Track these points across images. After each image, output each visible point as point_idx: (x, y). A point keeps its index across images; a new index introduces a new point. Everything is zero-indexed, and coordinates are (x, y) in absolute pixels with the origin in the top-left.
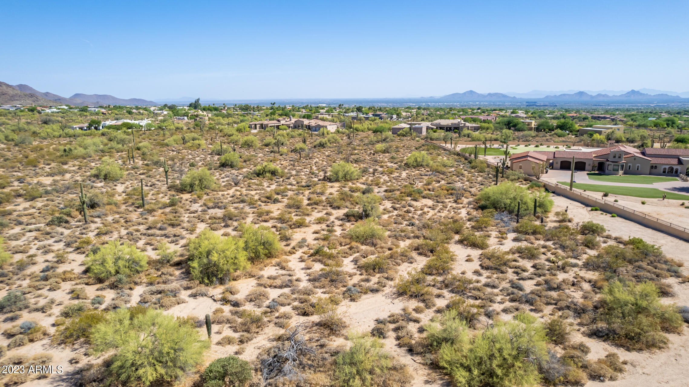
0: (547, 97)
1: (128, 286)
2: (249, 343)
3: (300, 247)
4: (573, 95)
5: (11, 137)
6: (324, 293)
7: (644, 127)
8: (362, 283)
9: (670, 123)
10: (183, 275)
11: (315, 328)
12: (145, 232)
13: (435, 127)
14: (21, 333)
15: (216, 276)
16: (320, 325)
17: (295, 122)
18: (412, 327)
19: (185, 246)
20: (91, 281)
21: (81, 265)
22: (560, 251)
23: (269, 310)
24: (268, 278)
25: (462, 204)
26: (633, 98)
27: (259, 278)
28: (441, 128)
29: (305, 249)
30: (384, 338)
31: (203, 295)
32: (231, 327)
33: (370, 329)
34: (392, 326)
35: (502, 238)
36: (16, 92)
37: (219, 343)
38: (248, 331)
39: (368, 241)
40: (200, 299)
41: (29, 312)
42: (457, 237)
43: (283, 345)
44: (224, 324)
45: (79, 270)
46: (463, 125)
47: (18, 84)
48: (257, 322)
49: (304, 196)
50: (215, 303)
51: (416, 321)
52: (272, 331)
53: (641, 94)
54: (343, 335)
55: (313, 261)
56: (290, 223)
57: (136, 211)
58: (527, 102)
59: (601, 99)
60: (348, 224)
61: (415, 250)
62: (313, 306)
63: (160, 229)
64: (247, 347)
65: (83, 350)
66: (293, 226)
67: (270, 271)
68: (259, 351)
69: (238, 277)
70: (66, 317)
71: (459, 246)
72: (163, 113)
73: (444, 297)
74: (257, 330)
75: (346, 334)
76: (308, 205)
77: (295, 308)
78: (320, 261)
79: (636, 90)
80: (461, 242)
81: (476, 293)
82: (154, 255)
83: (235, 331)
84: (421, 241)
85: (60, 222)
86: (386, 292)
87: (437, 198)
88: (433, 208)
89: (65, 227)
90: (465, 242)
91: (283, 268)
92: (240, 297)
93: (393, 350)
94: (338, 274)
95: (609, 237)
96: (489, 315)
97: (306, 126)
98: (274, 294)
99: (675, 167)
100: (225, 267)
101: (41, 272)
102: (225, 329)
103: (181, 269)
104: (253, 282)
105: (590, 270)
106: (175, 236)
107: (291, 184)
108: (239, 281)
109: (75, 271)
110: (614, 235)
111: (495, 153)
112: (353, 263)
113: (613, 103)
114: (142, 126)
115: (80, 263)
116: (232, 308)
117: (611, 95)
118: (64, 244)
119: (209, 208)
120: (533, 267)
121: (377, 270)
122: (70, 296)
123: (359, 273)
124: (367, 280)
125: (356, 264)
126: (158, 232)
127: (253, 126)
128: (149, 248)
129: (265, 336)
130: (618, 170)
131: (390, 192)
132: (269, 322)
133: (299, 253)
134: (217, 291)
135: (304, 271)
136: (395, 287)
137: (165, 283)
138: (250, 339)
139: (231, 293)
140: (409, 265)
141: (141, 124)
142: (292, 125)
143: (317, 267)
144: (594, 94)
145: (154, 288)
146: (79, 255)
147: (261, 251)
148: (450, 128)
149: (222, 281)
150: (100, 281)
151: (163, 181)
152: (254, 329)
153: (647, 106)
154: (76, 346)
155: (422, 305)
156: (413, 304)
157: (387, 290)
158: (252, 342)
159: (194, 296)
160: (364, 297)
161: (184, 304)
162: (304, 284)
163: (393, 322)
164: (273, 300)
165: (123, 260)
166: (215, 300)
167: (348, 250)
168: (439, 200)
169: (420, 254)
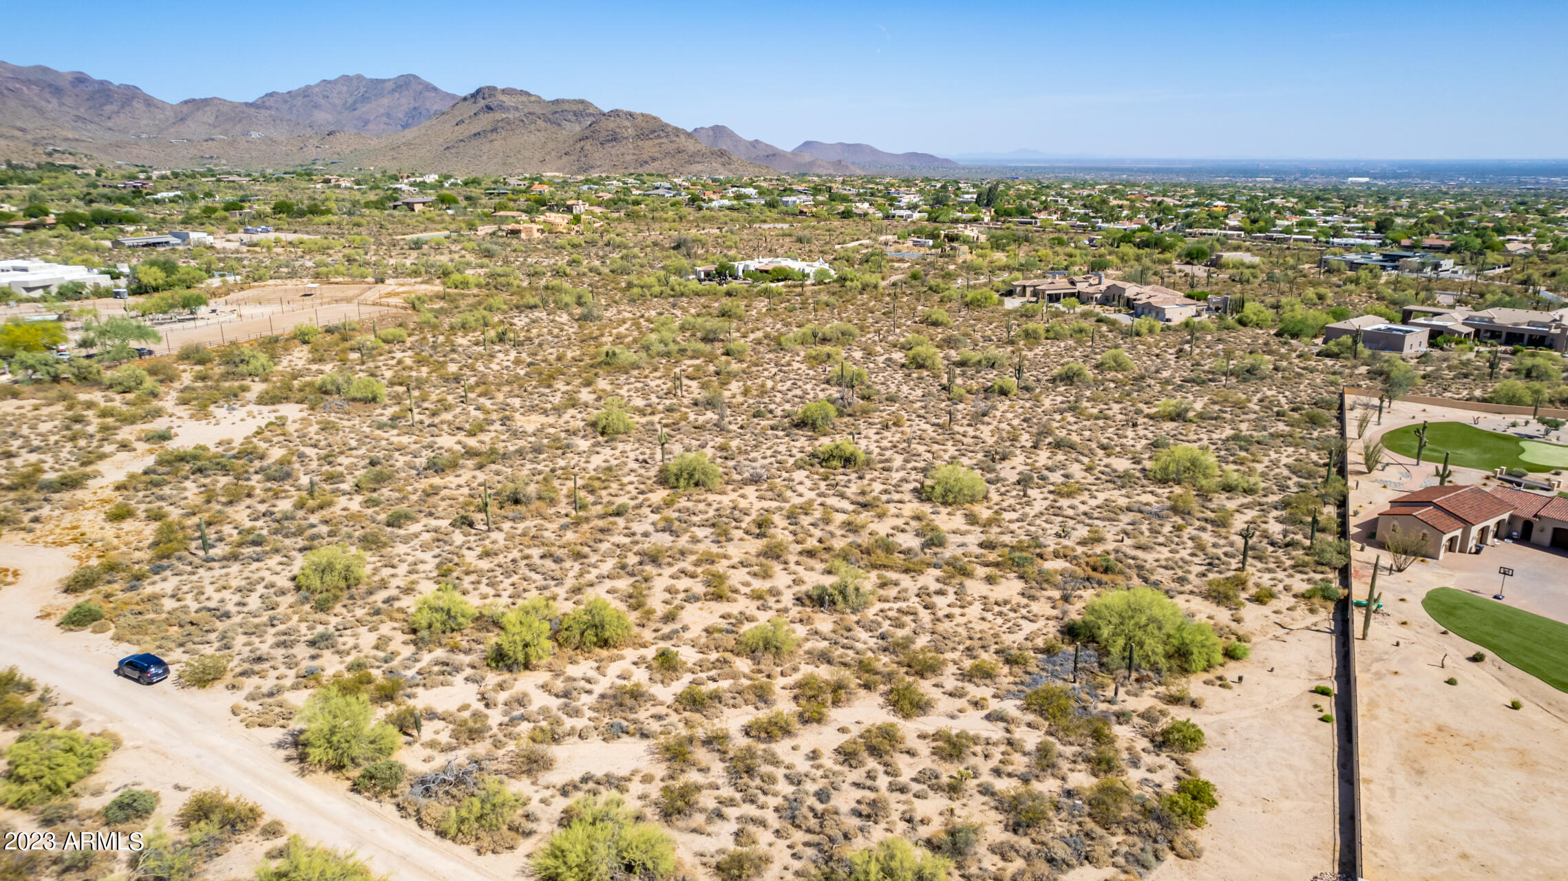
1: (429, 646)
13: (1472, 330)
15: (503, 661)
17: (1108, 288)
23: (506, 722)
28: (1494, 333)
31: (475, 681)
32: (453, 730)
35: (976, 704)
37: (423, 744)
44: (450, 724)
46: (1558, 330)
48: (473, 732)
49: (822, 529)
51: (622, 791)
55: (647, 667)
56: (715, 590)
57: (567, 515)
63: (555, 560)
66: (711, 597)
70: (347, 669)
72: (910, 216)
76: (802, 552)
77: (534, 728)
80: (893, 693)
83: (451, 736)
85: (466, 523)
87: (1036, 585)
88: (990, 606)
89: (463, 532)
92: (503, 696)
94: (643, 697)
96: (710, 815)
97: (1128, 300)
101: (384, 602)
107: (844, 495)
114: (807, 275)
116: (481, 707)
119: (657, 530)
120: (919, 772)
122: (375, 643)
123: (671, 703)
127: (1018, 289)
131: (987, 547)
135: (615, 680)
141: (808, 270)
143: (638, 679)
152: (464, 740)
155: (662, 773)
159: (467, 679)
160: (624, 739)
161: (448, 688)
162: (586, 700)
167: (708, 663)
168: (1035, 591)
169: (795, 697)
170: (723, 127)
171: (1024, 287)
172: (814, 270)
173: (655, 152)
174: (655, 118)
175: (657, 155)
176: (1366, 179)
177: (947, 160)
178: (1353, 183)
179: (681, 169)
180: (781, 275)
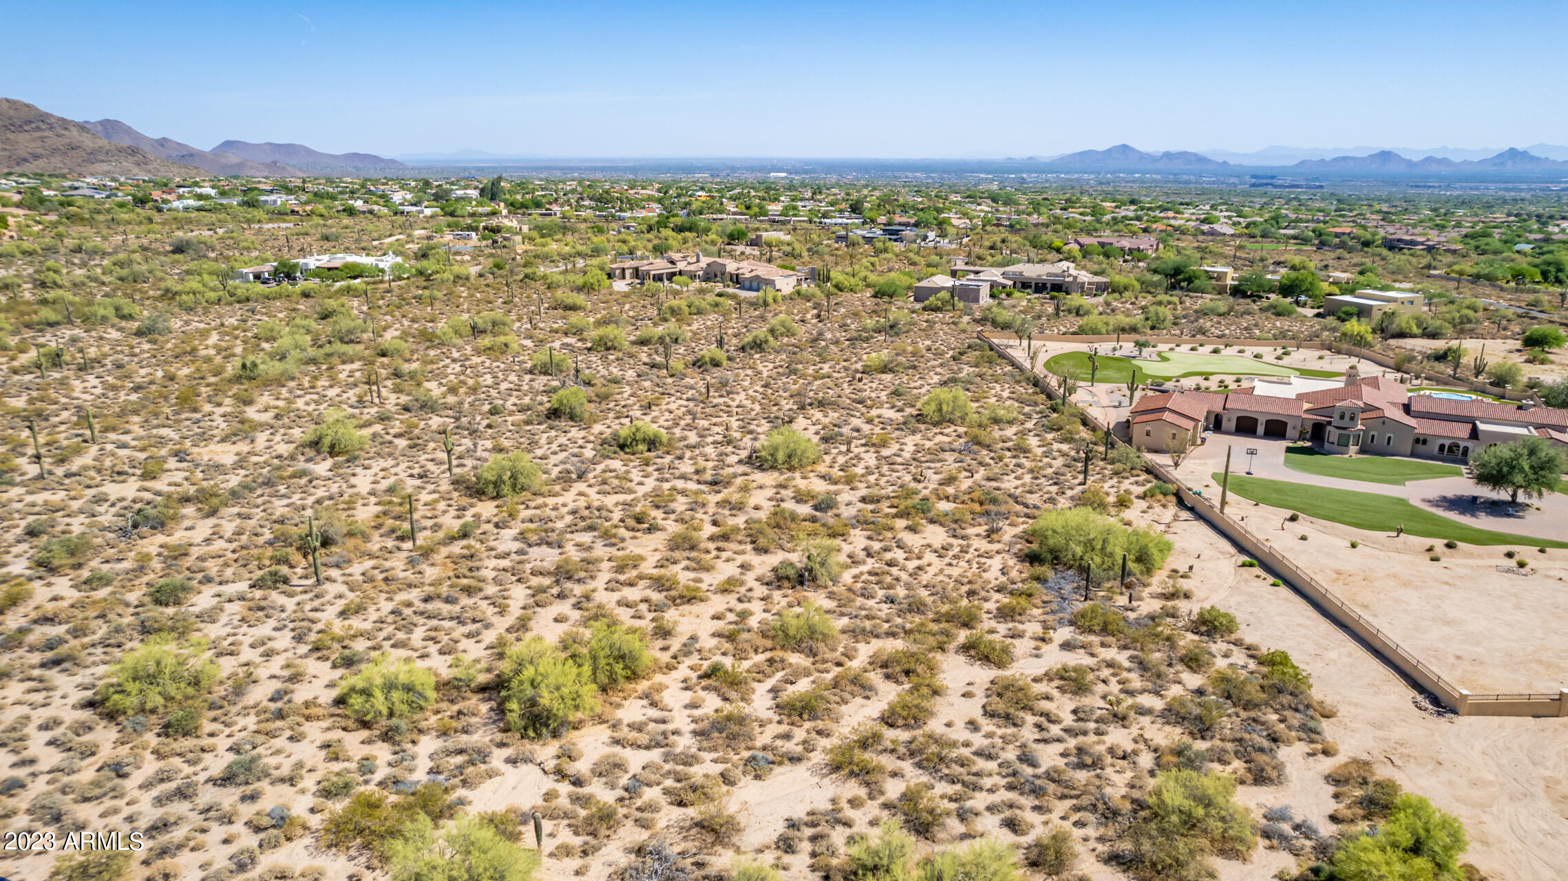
0: (1303, 163)
1: (410, 737)
2: (596, 854)
3: (687, 654)
5: (126, 311)
6: (715, 761)
7: (1489, 280)
8: (779, 743)
9: (1552, 269)
10: (492, 714)
11: (693, 831)
12: (422, 606)
13: (1010, 283)
14: (273, 826)
15: (547, 726)
16: (700, 825)
18: (838, 836)
19: (492, 648)
20: (350, 724)
21: (327, 686)
22: (1134, 676)
23: (626, 795)
24: (629, 726)
25: (999, 542)
26: (1509, 169)
27: (614, 726)
28: (1025, 285)
29: (694, 659)
30: (793, 852)
31: (526, 760)
32: (569, 826)
33: (775, 837)
34: (808, 832)
35: (1043, 640)
36: (99, 143)
37: (551, 855)
38: (594, 834)
39: (804, 645)
40: (524, 768)
41: (272, 783)
42: (963, 635)
43: (644, 863)
44: (559, 821)
45: (327, 696)
46: (1071, 279)
47: (100, 119)
48: (606, 818)
49: (705, 513)
50: (545, 778)
51: (847, 824)
52: (630, 834)
53: (1532, 159)
54: (734, 845)
55: (704, 689)
56: (673, 593)
57: (399, 549)
58: (1253, 176)
59: (1433, 169)
60: (777, 595)
61: (882, 667)
62: (694, 789)
63: (448, 600)
64: (593, 863)
65: (363, 859)
66: (678, 601)
67: (632, 710)
68: (611, 870)
69: (580, 722)
70: (326, 797)
71: (961, 659)
72: (422, 212)
73: (903, 776)
74: (607, 833)
75: (738, 844)
76: (712, 538)
77: (667, 792)
78: (716, 689)
79: (1520, 146)
80: (966, 648)
81: (957, 769)
82: (441, 666)
83: (576, 833)
84: (897, 645)
85: (276, 581)
86: (814, 761)
87: (955, 526)
88: (941, 552)
89: (284, 593)
90: (973, 652)
91: (654, 704)
92: (581, 767)
93: (803, 875)
94: (741, 720)
95: (1239, 643)
96: (962, 816)
97: (731, 275)
98: (636, 760)
99: (1462, 444)
100: (561, 713)
101: (272, 700)
102: (561, 828)
103: (490, 699)
104: (604, 733)
105: (1168, 723)
106: (474, 621)
107: (683, 477)
108: (584, 731)
109: (320, 701)
110: (1249, 639)
111: (1118, 376)
112: (771, 695)
113: (1460, 179)
114: (383, 271)
115: (326, 682)
116: (571, 788)
117: (1457, 159)
118: (292, 634)
119: (530, 546)
120: (1075, 712)
121: (806, 716)
122: (323, 753)
123: (777, 718)
124: (787, 736)
125: (774, 698)
126: (446, 608)
127: (618, 272)
128: (433, 649)
129: (619, 843)
130: (1347, 446)
131: (872, 502)
132: (626, 817)
133: (683, 671)
134: (547, 751)
135: (688, 712)
136: (831, 751)
137: (465, 731)
138: (596, 849)
139: (570, 757)
140: (864, 701)
141: (381, 265)
142: (701, 273)
143: (711, 703)
144: (1415, 159)
145: (451, 744)
146: (320, 664)
147: (620, 671)
148: (1044, 285)
149: (555, 734)
150: (365, 725)
151: (442, 463)
152: (603, 831)
153: (1542, 190)
154: (353, 852)
155: (862, 792)
156: (854, 789)
157: (817, 757)
158: (601, 852)
159: (512, 761)
160: (777, 770)
161: (498, 778)
162: (685, 743)
163: (814, 825)
164: (634, 776)
165: (397, 688)
166: (545, 772)
167: (765, 667)
168: (959, 531)
169: (887, 677)
170: (116, 122)
171: (623, 270)
172: (388, 264)
173: (36, 147)
174: (27, 106)
175: (39, 151)
176: (784, 175)
177: (392, 161)
178: (776, 178)
179: (79, 169)
180: (355, 272)
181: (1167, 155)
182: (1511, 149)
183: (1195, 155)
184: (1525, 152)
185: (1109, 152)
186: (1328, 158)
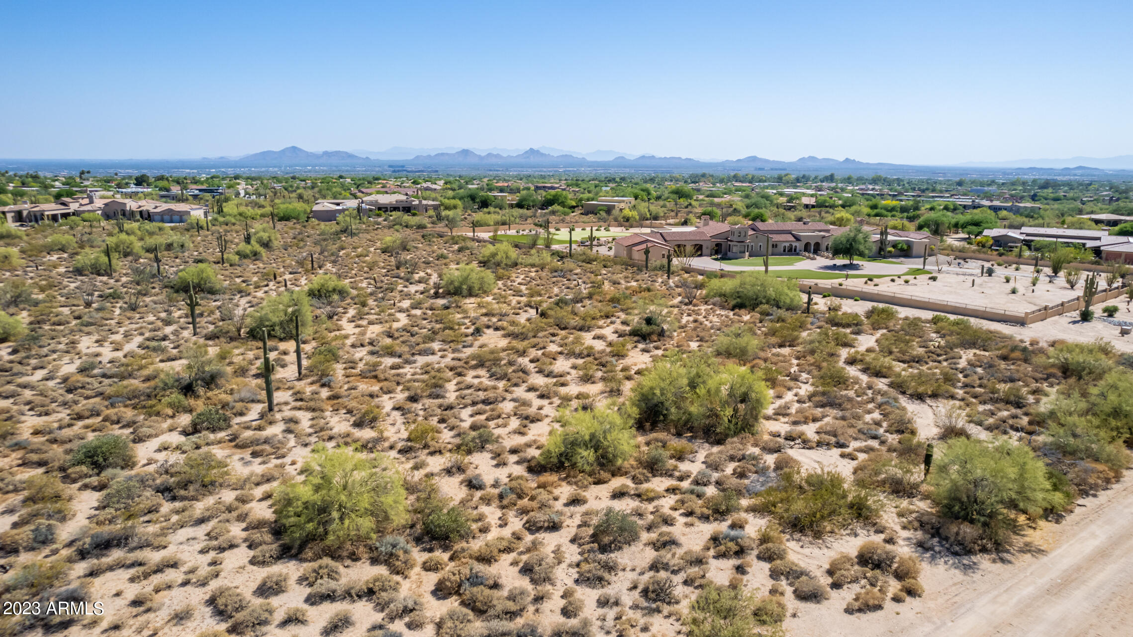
0: (417, 157)
4: (453, 155)
13: (374, 208)
17: (106, 205)
26: (533, 160)
28: (381, 210)
46: (416, 203)
53: (543, 155)
58: (390, 166)
59: (493, 161)
79: (535, 148)
97: (134, 213)
99: (794, 245)
117: (505, 155)
144: (483, 154)
148: (397, 208)
181: (326, 153)
182: (531, 149)
183: (346, 153)
184: (538, 151)
185: (283, 151)
186: (433, 154)
